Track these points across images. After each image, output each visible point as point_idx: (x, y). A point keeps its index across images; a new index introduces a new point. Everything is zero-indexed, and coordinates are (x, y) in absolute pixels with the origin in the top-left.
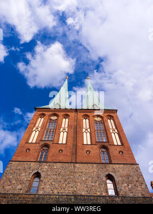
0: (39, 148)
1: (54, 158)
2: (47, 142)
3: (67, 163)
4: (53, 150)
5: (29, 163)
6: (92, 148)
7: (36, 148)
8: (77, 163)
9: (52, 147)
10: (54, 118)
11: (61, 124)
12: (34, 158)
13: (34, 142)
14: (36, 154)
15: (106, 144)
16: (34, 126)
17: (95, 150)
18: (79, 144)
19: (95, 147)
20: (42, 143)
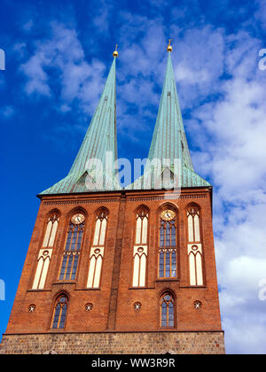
0: (50, 301)
1: (77, 323)
2: (64, 287)
3: (99, 333)
4: (76, 306)
5: (35, 337)
6: (146, 297)
7: (46, 302)
8: (115, 333)
9: (74, 299)
10: (78, 219)
11: (92, 237)
12: (43, 325)
13: (41, 287)
14: (46, 315)
15: (173, 286)
16: (40, 247)
17: (151, 302)
18: (123, 289)
19: (152, 293)
20: (56, 290)
